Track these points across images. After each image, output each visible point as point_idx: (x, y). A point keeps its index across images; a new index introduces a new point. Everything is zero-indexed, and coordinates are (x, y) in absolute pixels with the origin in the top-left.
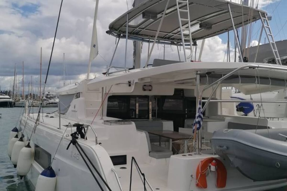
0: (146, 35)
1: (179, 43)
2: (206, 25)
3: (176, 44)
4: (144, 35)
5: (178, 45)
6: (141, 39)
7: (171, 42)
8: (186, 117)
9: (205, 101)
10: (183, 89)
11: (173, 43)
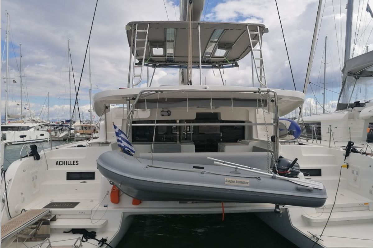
0: (182, 62)
1: (221, 66)
2: (225, 45)
3: (218, 67)
4: (180, 62)
5: (220, 68)
6: (179, 66)
7: (213, 65)
8: (221, 140)
9: (244, 125)
10: (217, 113)
11: (214, 67)
